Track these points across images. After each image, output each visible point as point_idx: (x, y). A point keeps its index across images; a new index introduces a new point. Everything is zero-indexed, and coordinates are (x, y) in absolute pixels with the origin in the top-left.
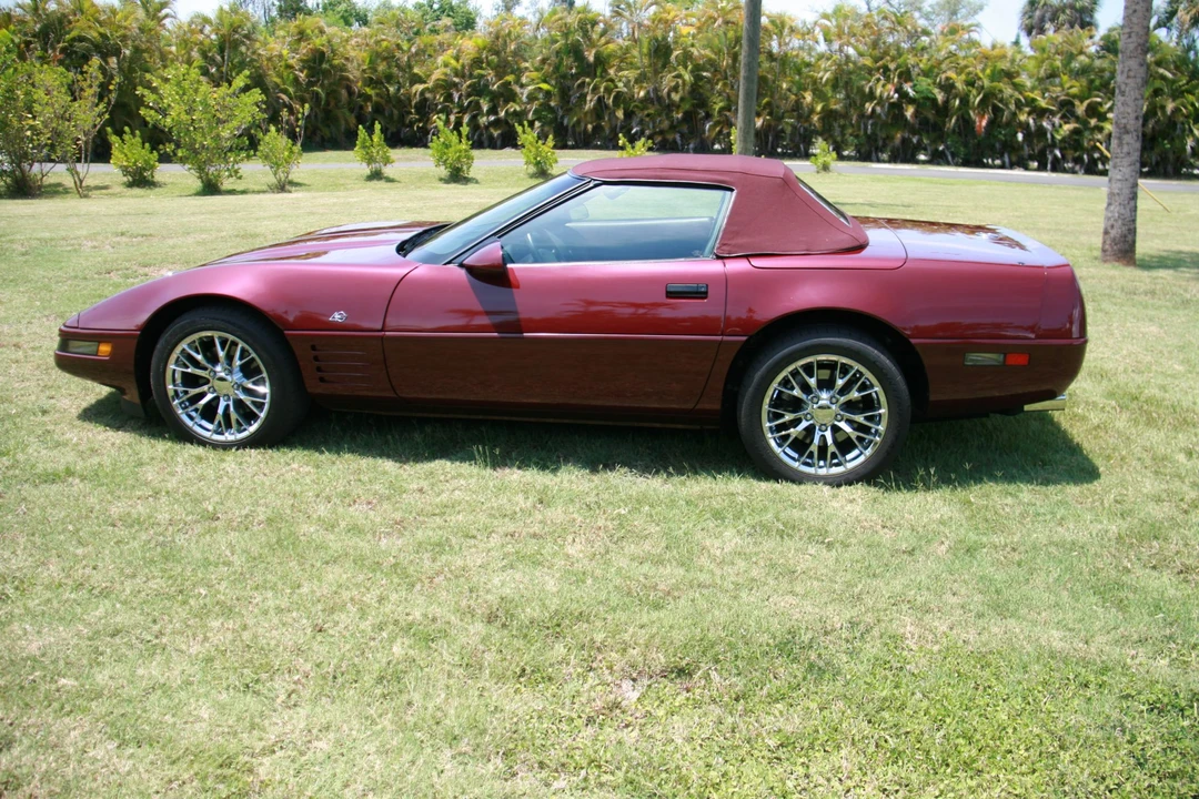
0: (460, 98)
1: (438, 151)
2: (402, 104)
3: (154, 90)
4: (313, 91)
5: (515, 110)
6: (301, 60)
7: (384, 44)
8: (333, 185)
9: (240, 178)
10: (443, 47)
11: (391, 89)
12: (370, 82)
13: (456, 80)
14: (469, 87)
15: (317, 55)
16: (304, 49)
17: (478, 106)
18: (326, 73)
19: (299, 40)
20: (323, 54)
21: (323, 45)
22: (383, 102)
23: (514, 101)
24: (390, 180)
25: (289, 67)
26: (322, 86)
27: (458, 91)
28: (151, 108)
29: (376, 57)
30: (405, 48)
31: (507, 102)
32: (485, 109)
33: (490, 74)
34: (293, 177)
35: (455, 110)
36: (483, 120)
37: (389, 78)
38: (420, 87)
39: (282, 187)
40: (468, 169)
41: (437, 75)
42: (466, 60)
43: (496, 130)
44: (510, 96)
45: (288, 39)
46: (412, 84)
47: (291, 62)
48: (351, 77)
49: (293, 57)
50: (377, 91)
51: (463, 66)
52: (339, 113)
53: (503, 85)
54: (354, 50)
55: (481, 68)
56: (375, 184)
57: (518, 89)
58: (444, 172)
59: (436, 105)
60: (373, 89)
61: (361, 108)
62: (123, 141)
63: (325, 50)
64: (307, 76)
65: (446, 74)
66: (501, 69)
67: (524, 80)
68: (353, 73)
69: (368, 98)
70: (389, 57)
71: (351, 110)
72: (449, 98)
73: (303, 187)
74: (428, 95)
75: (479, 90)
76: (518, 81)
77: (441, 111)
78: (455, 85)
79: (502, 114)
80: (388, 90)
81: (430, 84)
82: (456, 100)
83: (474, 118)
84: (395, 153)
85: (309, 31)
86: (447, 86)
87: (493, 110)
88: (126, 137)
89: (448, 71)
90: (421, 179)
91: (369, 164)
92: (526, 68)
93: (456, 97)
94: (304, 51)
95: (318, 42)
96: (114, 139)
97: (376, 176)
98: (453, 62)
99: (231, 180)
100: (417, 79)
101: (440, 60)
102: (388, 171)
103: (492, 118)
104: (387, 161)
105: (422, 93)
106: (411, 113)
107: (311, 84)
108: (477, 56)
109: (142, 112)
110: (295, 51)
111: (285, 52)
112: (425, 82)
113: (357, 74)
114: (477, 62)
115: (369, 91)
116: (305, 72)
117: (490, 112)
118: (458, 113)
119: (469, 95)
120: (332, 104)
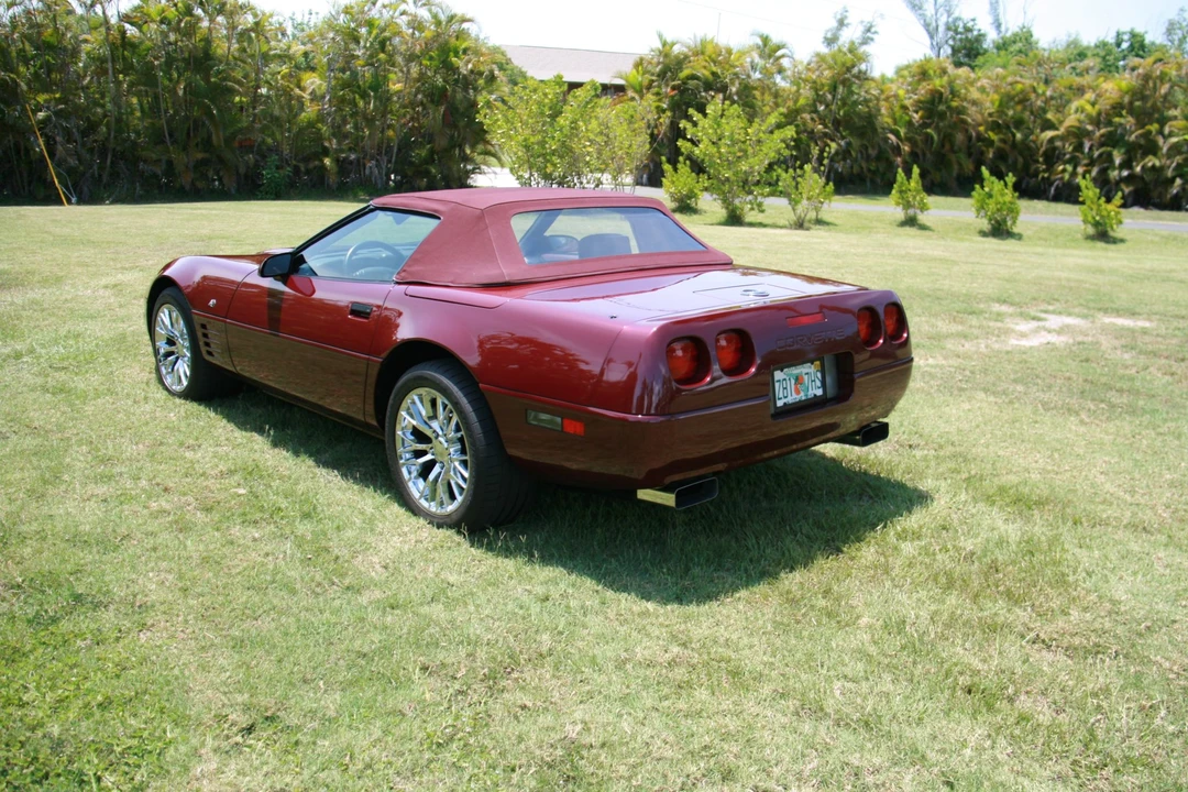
0: (1090, 149)
1: (978, 201)
2: (1027, 151)
3: (695, 124)
4: (928, 135)
5: (1153, 166)
6: (919, 101)
7: (1019, 87)
8: (862, 227)
9: (763, 211)
10: (1081, 91)
11: (1019, 136)
12: (995, 127)
13: (1089, 128)
14: (1102, 136)
15: (937, 95)
16: (924, 90)
17: (1109, 158)
18: (942, 116)
19: (919, 81)
20: (941, 94)
21: (942, 87)
22: (1007, 148)
23: (1155, 154)
24: (923, 227)
25: (904, 108)
26: (937, 129)
27: (1091, 140)
28: (689, 140)
29: (1007, 100)
30: (1040, 91)
31: (1145, 155)
32: (1117, 161)
33: (1128, 121)
34: (824, 216)
35: (1085, 161)
36: (1114, 174)
37: (1019, 123)
38: (1049, 134)
39: (800, 225)
40: (1014, 222)
41: (1071, 120)
42: (1104, 105)
43: (1127, 186)
44: (1152, 149)
45: (910, 79)
46: (1043, 130)
47: (908, 103)
48: (969, 120)
49: (910, 98)
50: (1002, 136)
51: (1099, 114)
52: (953, 158)
53: (1141, 135)
54: (981, 91)
55: (1121, 116)
56: (908, 230)
57: (1160, 141)
58: (985, 225)
59: (1065, 155)
60: (996, 134)
61: (982, 153)
62: (676, 170)
63: (943, 90)
64: (921, 118)
65: (1079, 121)
66: (1143, 117)
67: (1167, 130)
68: (973, 115)
69: (991, 143)
70: (1023, 100)
71: (970, 155)
72: (1079, 148)
73: (831, 227)
74: (1058, 144)
75: (1112, 140)
76: (1161, 132)
77: (1069, 162)
78: (1089, 134)
79: (1138, 169)
80: (1014, 136)
81: (1062, 130)
82: (1086, 150)
83: (1103, 171)
84: (931, 200)
85: (931, 72)
86: (1078, 134)
87: (1127, 164)
88: (679, 166)
89: (1082, 117)
90: (959, 230)
91: (904, 209)
92: (1175, 118)
93: (1087, 145)
94: (923, 92)
95: (938, 83)
96: (667, 167)
97: (910, 222)
98: (1088, 108)
99: (752, 212)
100: (1048, 125)
101: (1074, 105)
102: (922, 218)
103: (1125, 173)
104: (923, 208)
105: (1051, 140)
106: (1038, 162)
107: (924, 125)
108: (1119, 100)
109: (680, 143)
110: (914, 92)
111: (901, 92)
112: (1057, 129)
113: (979, 118)
114: (1117, 108)
115: (992, 136)
116: (920, 114)
117: (1122, 167)
118: (1086, 165)
119: (1102, 145)
120: (947, 146)
